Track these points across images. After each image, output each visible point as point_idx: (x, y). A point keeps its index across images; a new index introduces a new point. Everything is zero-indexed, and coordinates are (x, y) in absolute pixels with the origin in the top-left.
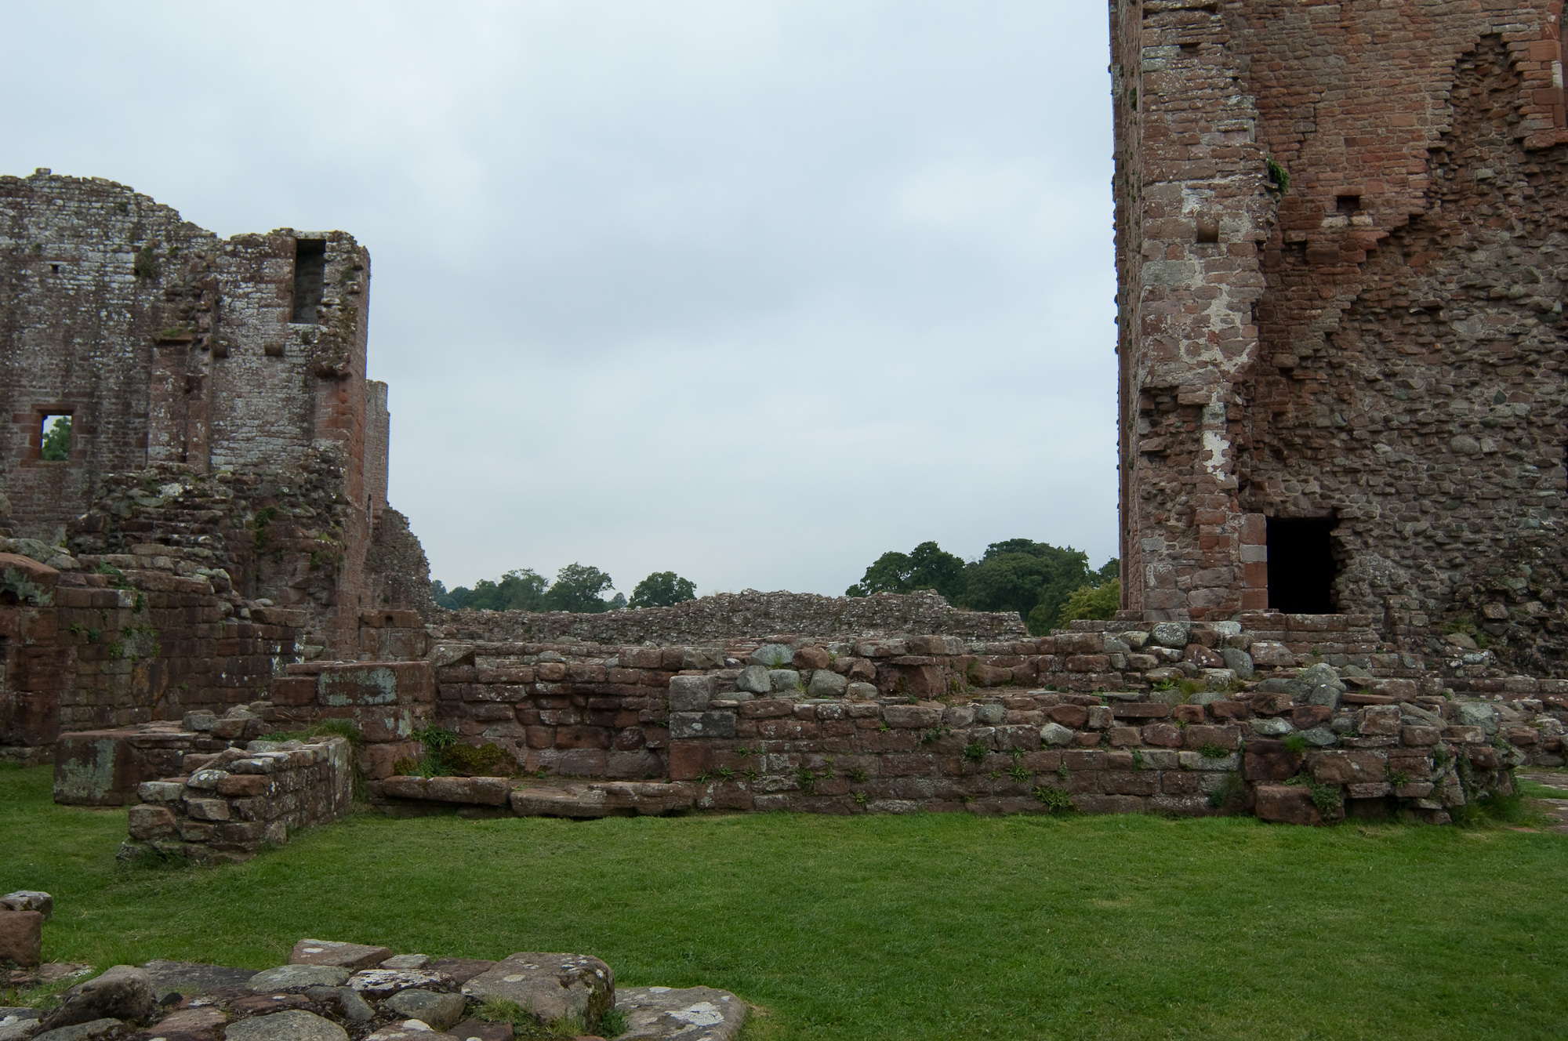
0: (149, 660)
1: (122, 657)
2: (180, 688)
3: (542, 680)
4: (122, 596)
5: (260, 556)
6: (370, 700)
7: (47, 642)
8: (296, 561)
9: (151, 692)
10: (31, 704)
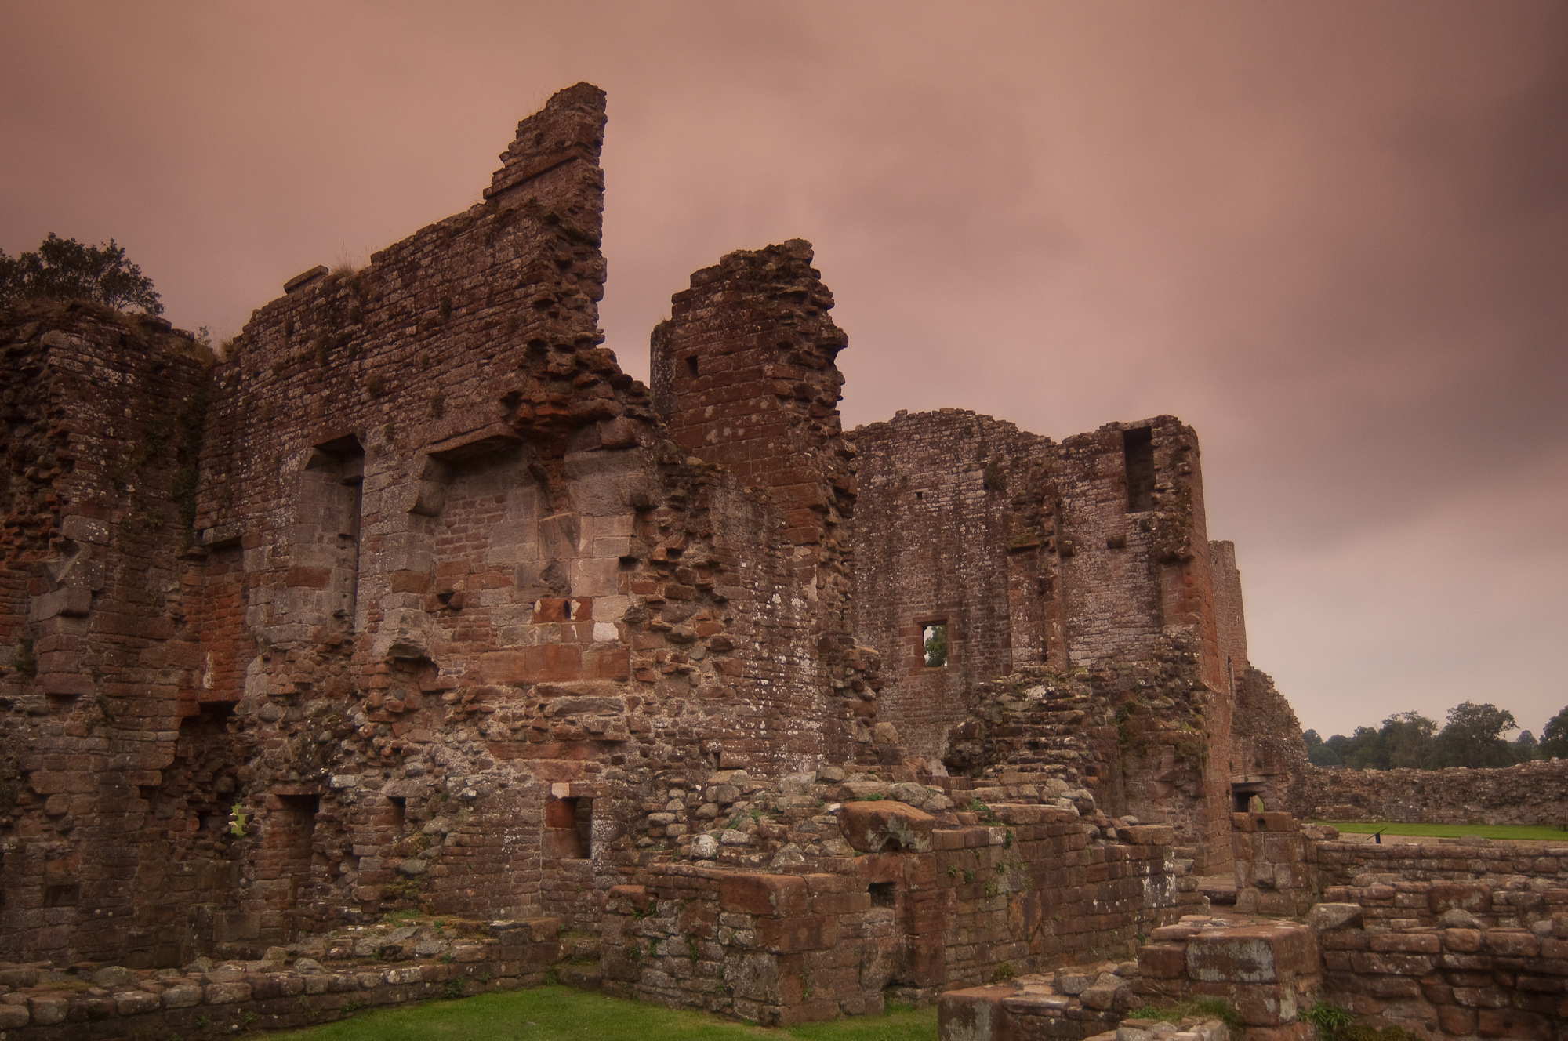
0: (1022, 894)
1: (997, 894)
2: (1054, 919)
3: (1451, 951)
4: (992, 834)
5: (1124, 751)
6: (1245, 976)
7: (928, 886)
8: (1160, 754)
9: (1026, 926)
10: (919, 947)
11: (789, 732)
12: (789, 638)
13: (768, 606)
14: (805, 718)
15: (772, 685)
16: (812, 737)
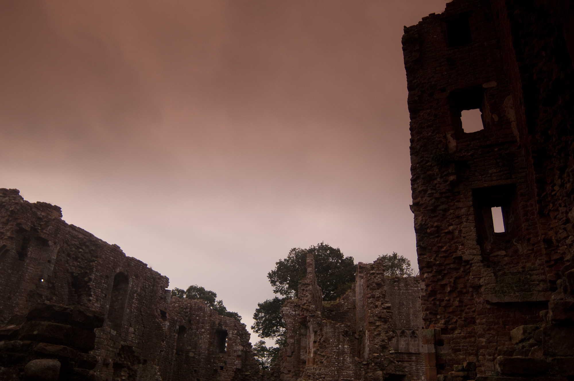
11: (344, 374)
12: (343, 354)
13: (338, 348)
14: (348, 370)
15: (339, 363)
16: (350, 375)
